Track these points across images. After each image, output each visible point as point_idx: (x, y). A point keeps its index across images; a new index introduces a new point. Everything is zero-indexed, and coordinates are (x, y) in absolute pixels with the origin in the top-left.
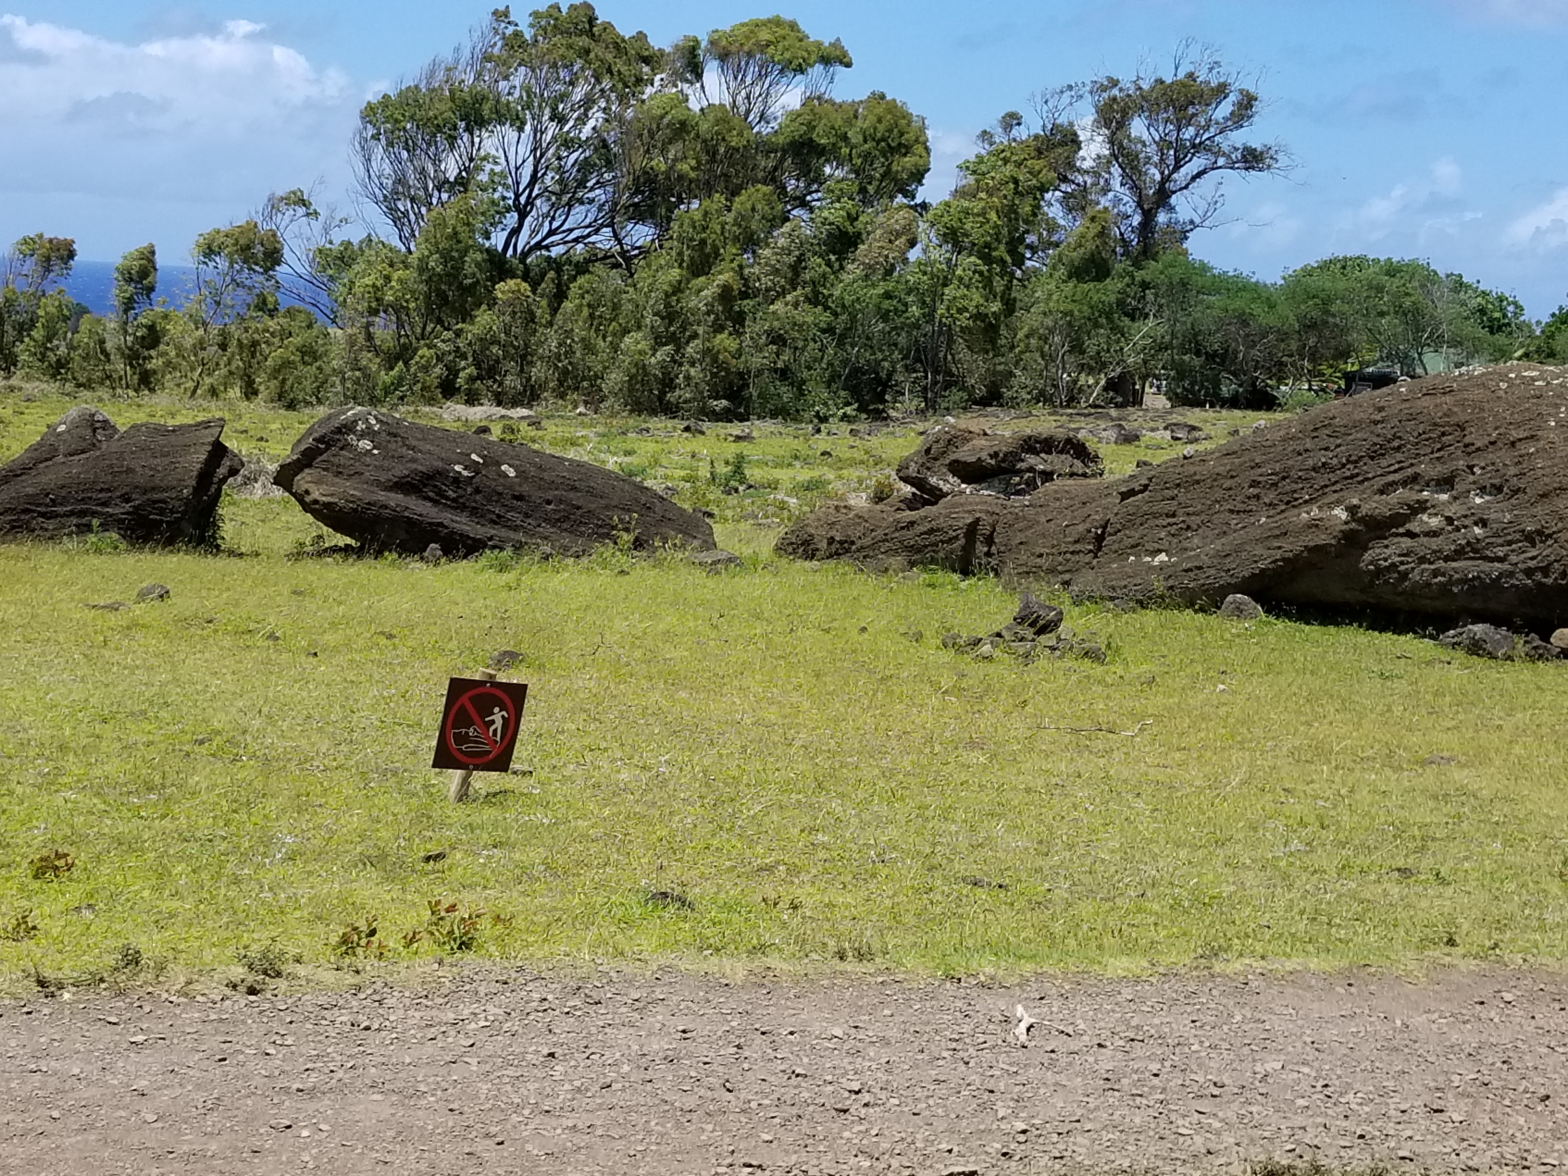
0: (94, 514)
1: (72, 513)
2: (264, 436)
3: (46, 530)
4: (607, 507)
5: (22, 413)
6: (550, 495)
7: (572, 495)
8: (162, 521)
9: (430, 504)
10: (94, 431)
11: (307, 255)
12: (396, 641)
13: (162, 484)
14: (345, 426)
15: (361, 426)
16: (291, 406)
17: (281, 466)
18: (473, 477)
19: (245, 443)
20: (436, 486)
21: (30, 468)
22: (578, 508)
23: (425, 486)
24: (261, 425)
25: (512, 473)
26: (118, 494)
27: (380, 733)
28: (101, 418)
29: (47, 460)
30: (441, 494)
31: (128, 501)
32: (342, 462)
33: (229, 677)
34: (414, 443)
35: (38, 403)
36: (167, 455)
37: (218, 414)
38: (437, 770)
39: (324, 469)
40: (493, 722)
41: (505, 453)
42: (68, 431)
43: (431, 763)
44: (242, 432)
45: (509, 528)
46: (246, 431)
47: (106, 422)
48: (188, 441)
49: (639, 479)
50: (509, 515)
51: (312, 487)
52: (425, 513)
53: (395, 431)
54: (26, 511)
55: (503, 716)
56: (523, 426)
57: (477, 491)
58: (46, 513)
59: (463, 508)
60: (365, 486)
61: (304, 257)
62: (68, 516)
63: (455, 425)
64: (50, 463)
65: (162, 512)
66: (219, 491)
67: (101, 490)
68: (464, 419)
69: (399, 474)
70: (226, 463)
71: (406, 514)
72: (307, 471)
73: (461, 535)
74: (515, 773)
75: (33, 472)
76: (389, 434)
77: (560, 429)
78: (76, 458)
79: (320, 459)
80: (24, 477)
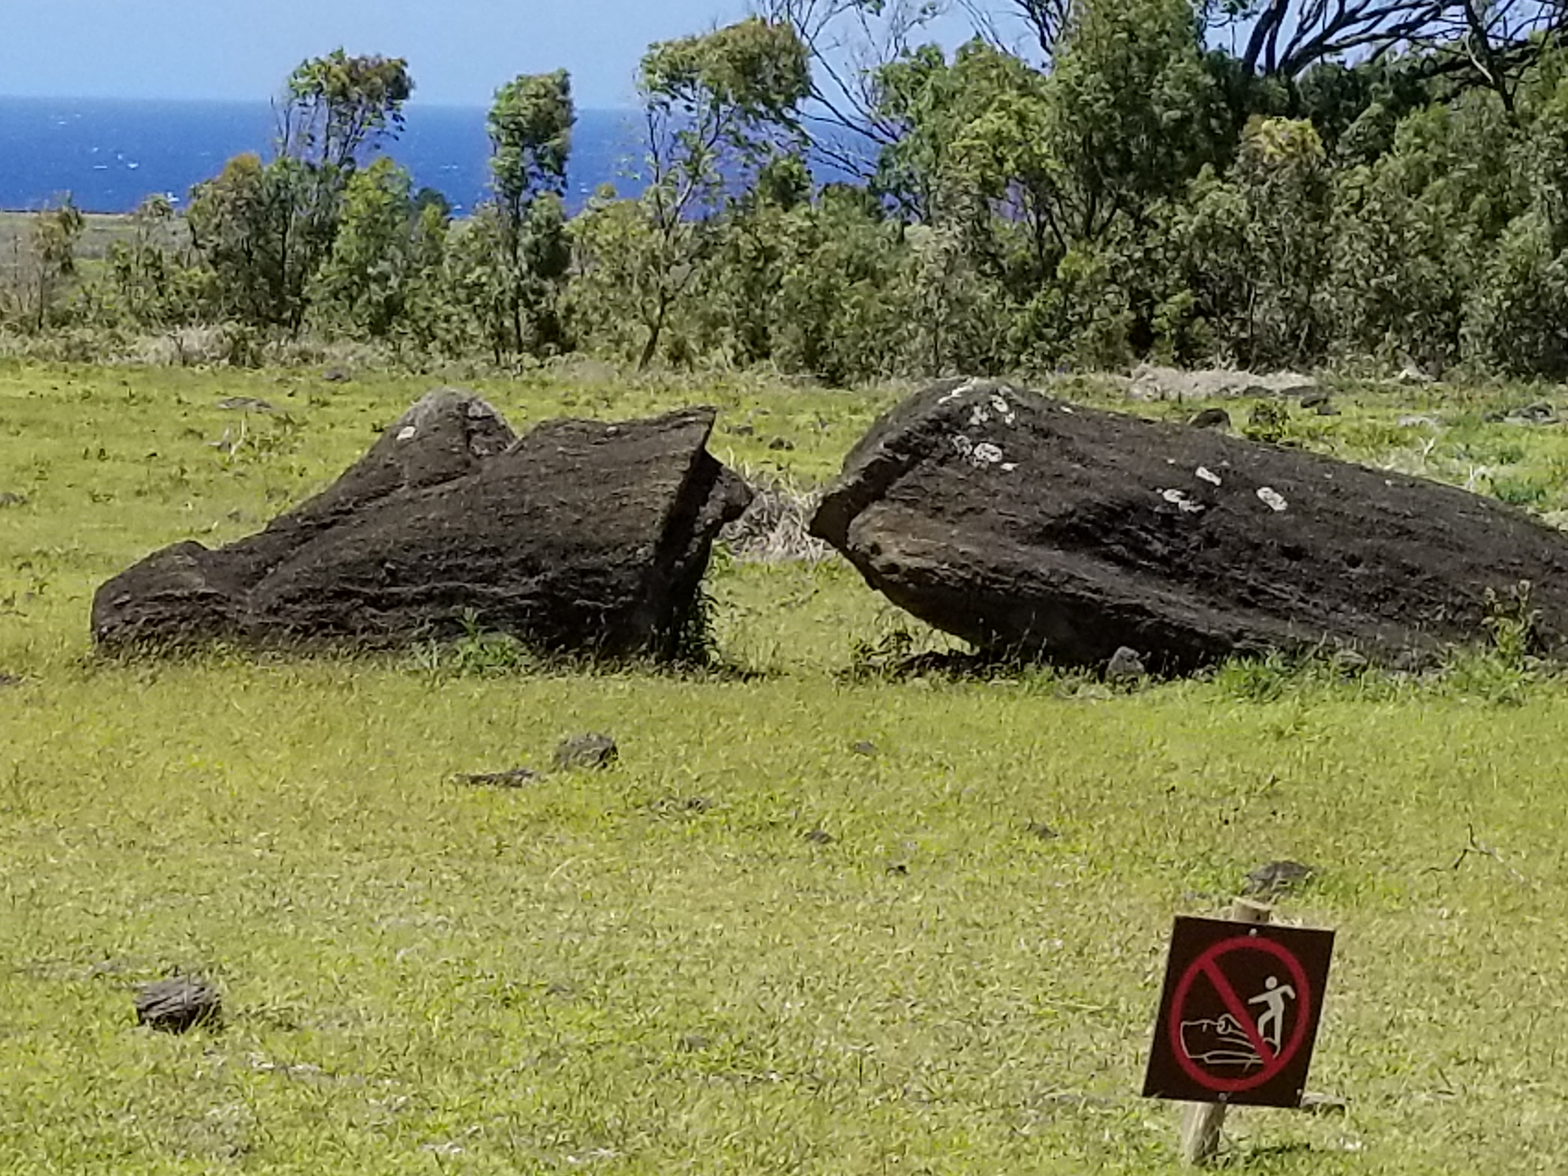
0: (469, 598)
1: (429, 597)
2: (786, 439)
3: (380, 631)
4: (1472, 568)
5: (326, 404)
6: (1356, 547)
7: (1400, 546)
8: (598, 610)
9: (1116, 569)
10: (468, 435)
11: (862, 81)
12: (1058, 842)
13: (595, 538)
14: (947, 418)
15: (979, 416)
16: (834, 379)
17: (825, 500)
18: (1201, 513)
19: (750, 454)
20: (1127, 533)
21: (350, 512)
22: (1413, 572)
23: (1107, 532)
24: (776, 417)
25: (1278, 503)
26: (514, 559)
27: (1037, 1027)
28: (480, 413)
29: (379, 495)
30: (1139, 548)
31: (532, 572)
32: (942, 488)
33: (737, 918)
34: (1080, 446)
35: (355, 383)
36: (605, 480)
37: (696, 399)
38: (1153, 1101)
39: (908, 504)
40: (1265, 1007)
41: (1264, 464)
42: (420, 438)
43: (1140, 1087)
44: (740, 432)
45: (1275, 613)
46: (749, 430)
47: (490, 418)
48: (645, 454)
49: (1530, 510)
50: (1274, 588)
51: (885, 540)
52: (1106, 586)
53: (1044, 424)
54: (343, 595)
55: (1285, 996)
56: (1293, 407)
57: (1211, 541)
58: (379, 598)
59: (1180, 575)
60: (990, 535)
61: (856, 87)
62: (420, 604)
63: (1159, 407)
64: (386, 500)
65: (597, 593)
66: (705, 550)
67: (483, 551)
68: (1173, 396)
69: (1053, 510)
70: (719, 494)
71: (1070, 589)
72: (876, 507)
73: (1179, 630)
74: (1310, 1108)
75: (356, 520)
76: (1035, 431)
77: (1368, 412)
78: (436, 490)
79: (900, 482)
80: (336, 528)
